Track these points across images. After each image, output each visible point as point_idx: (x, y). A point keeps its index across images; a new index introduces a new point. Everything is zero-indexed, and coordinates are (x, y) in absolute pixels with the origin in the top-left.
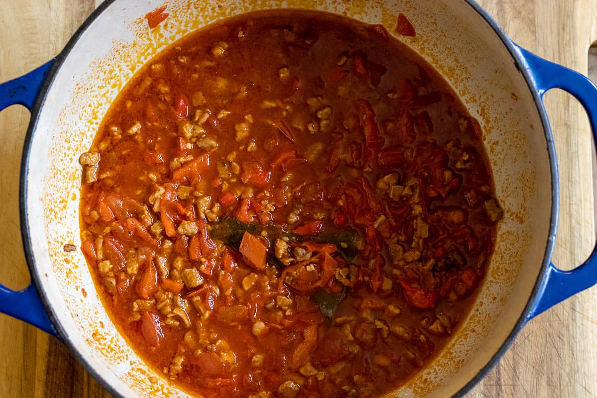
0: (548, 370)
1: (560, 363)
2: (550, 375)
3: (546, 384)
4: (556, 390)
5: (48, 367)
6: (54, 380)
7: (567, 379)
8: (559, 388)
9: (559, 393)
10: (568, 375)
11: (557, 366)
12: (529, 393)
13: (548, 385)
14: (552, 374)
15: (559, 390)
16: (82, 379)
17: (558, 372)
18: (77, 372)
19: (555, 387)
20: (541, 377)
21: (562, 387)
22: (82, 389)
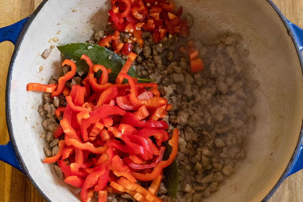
0: (289, 180)
1: (295, 176)
2: (290, 183)
3: (288, 188)
4: (293, 191)
5: (12, 182)
6: (15, 190)
7: (299, 185)
8: (295, 190)
9: (295, 194)
10: (300, 183)
11: (294, 178)
12: (278, 193)
13: (289, 189)
14: (291, 182)
15: (295, 191)
16: (31, 188)
17: (294, 181)
18: (28, 186)
19: (293, 190)
20: (285, 184)
21: (297, 190)
22: (30, 194)
